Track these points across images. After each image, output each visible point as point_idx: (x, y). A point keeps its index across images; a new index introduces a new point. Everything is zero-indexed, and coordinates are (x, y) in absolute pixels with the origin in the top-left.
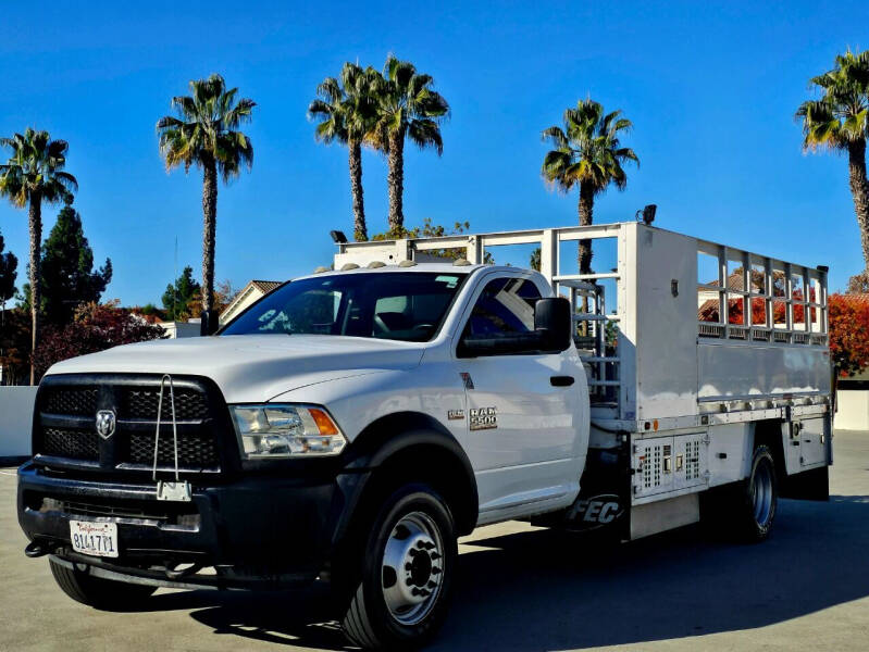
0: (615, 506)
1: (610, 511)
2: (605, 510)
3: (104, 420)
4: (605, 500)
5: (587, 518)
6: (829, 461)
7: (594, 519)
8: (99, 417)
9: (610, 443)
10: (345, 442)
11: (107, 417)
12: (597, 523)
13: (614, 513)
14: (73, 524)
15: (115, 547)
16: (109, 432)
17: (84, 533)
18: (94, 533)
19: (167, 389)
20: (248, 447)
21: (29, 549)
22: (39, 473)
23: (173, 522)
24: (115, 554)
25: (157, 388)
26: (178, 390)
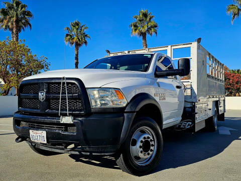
0: (190, 123)
1: (189, 125)
2: (187, 125)
3: (42, 96)
4: (187, 122)
5: (182, 127)
6: (225, 111)
7: (184, 127)
8: (40, 94)
9: (189, 105)
10: (127, 102)
11: (42, 94)
12: (185, 128)
13: (190, 125)
14: (31, 131)
15: (45, 140)
16: (43, 99)
17: (34, 135)
18: (38, 135)
19: (64, 83)
20: (93, 104)
21: (17, 139)
22: (21, 114)
23: (66, 130)
24: (45, 142)
25: (60, 83)
26: (68, 83)
